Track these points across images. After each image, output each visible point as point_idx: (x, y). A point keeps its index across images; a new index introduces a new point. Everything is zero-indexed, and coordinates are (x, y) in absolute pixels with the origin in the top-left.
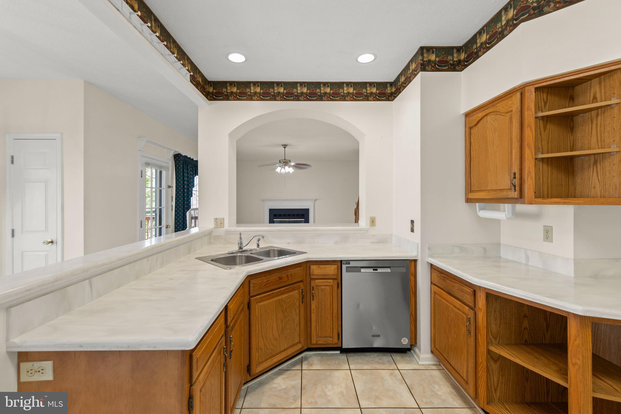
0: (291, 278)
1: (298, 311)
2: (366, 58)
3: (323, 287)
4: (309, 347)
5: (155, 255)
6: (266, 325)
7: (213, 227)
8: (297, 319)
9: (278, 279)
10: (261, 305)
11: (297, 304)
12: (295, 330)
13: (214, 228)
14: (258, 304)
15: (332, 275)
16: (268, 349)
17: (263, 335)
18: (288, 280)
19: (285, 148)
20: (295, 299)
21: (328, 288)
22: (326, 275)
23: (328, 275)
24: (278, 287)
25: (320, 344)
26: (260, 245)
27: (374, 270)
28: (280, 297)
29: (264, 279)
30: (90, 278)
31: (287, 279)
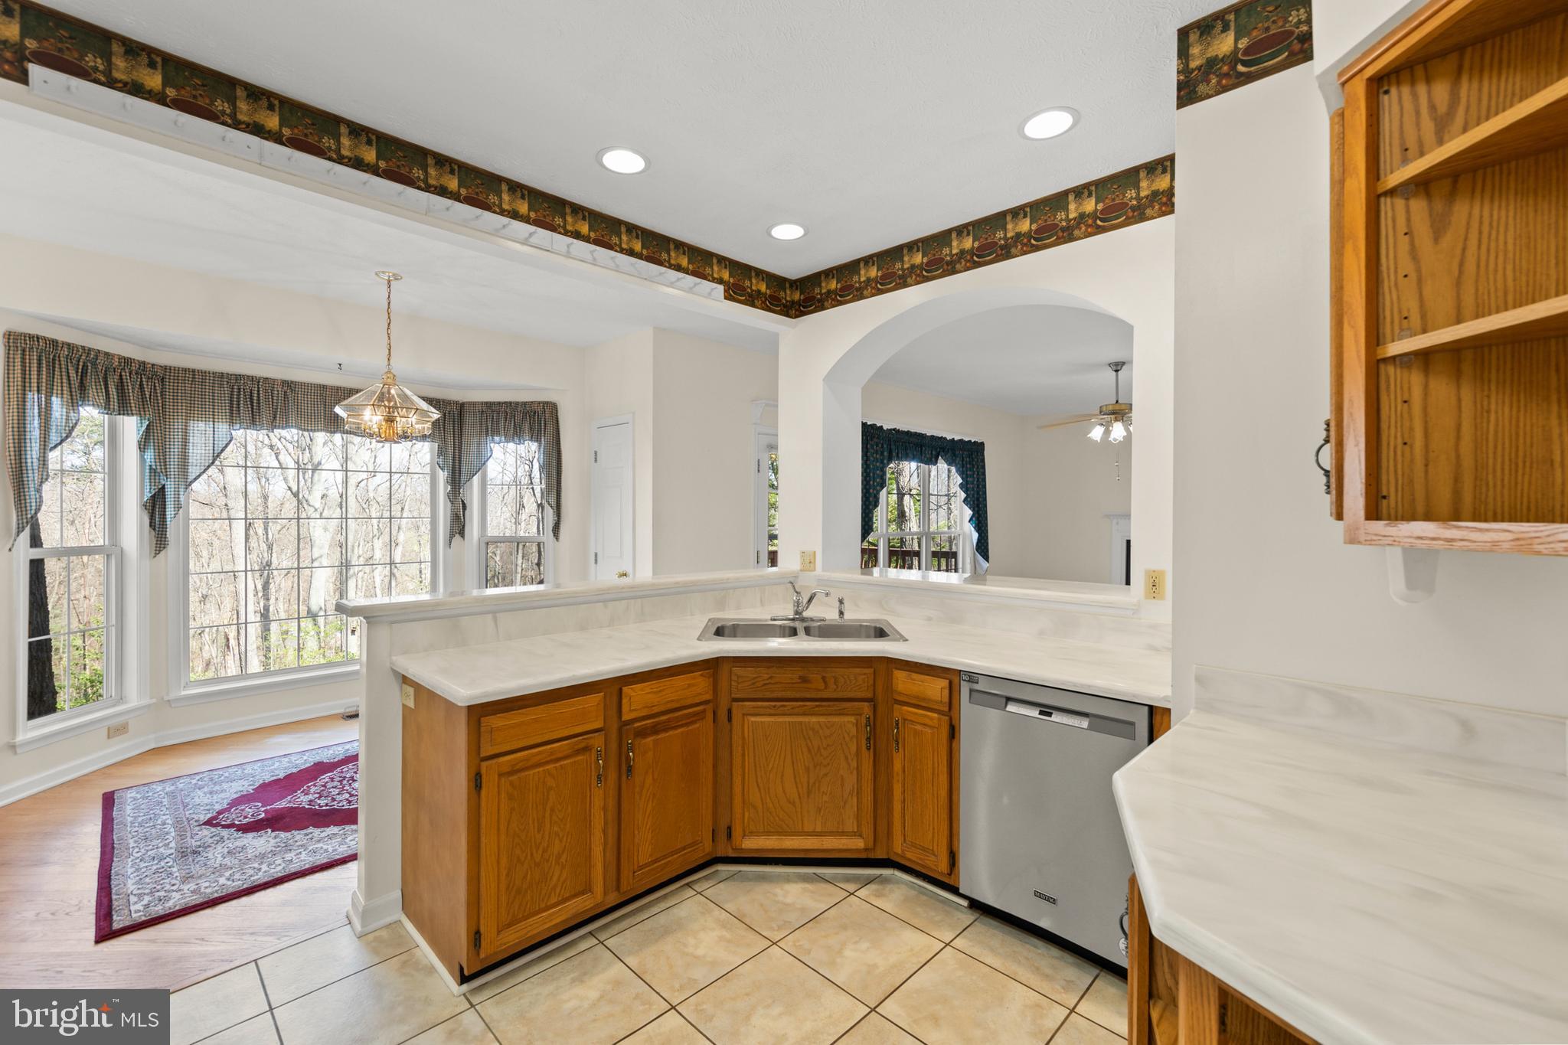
0: (835, 687)
1: (854, 764)
2: (1050, 124)
3: (918, 727)
4: (892, 858)
5: (623, 601)
6: (768, 765)
7: (799, 568)
8: (851, 781)
9: (799, 681)
10: (755, 722)
11: (854, 748)
12: (845, 803)
13: (801, 570)
14: (749, 717)
15: (937, 702)
16: (770, 813)
17: (759, 780)
18: (826, 688)
19: (1117, 371)
20: (846, 735)
21: (928, 730)
22: (924, 699)
23: (930, 700)
24: (798, 695)
25: (909, 860)
26: (845, 614)
27: (1041, 713)
28: (805, 719)
29: (764, 673)
30: (494, 613)
31: (823, 684)
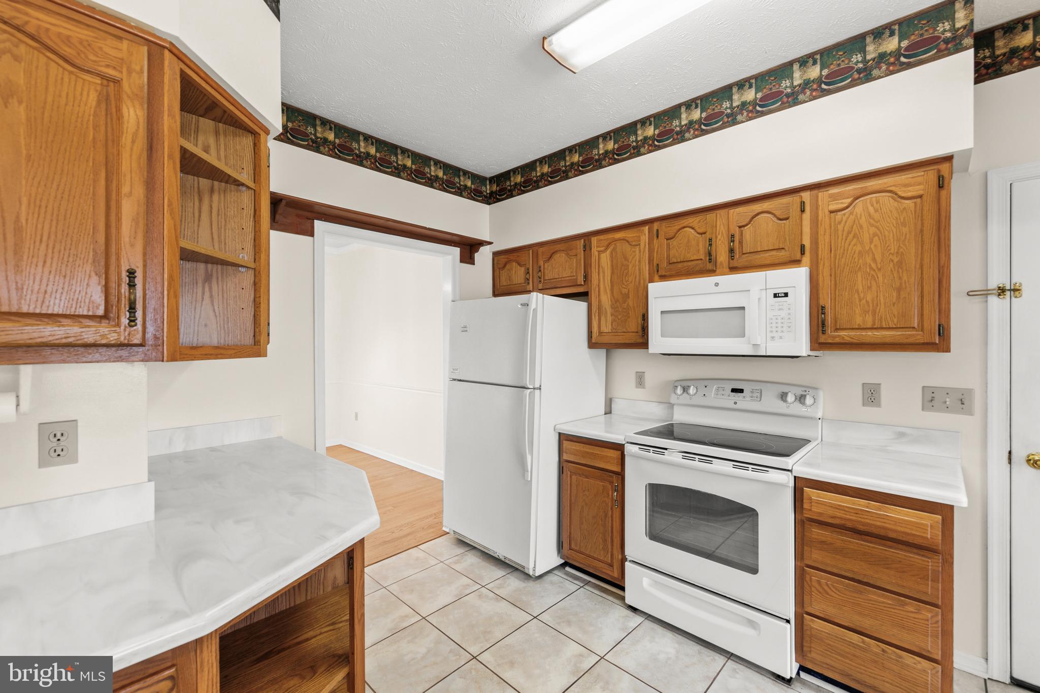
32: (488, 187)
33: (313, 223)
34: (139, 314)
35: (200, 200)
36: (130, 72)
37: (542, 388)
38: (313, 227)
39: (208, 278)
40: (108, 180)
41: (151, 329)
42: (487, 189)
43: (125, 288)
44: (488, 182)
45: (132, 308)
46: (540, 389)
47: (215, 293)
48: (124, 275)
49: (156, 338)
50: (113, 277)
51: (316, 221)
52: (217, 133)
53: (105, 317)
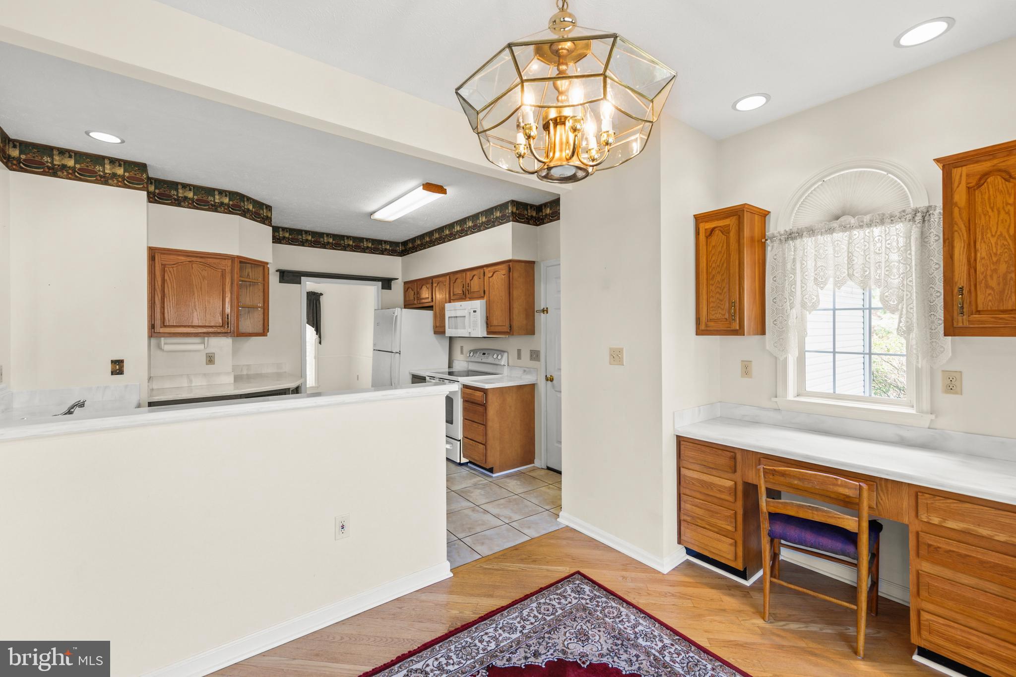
32: (401, 247)
33: (301, 278)
34: (229, 325)
35: (247, 289)
36: (227, 267)
37: (401, 352)
38: (301, 280)
39: (249, 312)
40: (223, 294)
41: (232, 329)
42: (401, 248)
43: (226, 319)
44: (400, 245)
45: (228, 324)
46: (400, 353)
47: (251, 317)
48: (226, 316)
49: (233, 331)
50: (224, 316)
51: (302, 277)
52: (252, 267)
53: (222, 326)
